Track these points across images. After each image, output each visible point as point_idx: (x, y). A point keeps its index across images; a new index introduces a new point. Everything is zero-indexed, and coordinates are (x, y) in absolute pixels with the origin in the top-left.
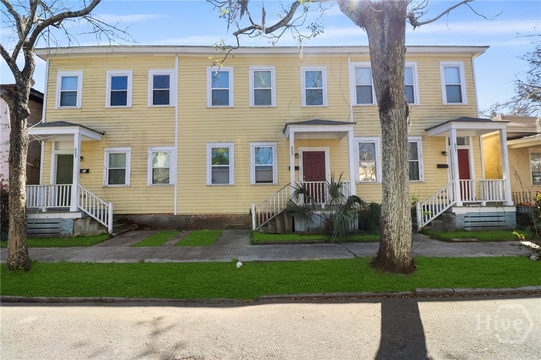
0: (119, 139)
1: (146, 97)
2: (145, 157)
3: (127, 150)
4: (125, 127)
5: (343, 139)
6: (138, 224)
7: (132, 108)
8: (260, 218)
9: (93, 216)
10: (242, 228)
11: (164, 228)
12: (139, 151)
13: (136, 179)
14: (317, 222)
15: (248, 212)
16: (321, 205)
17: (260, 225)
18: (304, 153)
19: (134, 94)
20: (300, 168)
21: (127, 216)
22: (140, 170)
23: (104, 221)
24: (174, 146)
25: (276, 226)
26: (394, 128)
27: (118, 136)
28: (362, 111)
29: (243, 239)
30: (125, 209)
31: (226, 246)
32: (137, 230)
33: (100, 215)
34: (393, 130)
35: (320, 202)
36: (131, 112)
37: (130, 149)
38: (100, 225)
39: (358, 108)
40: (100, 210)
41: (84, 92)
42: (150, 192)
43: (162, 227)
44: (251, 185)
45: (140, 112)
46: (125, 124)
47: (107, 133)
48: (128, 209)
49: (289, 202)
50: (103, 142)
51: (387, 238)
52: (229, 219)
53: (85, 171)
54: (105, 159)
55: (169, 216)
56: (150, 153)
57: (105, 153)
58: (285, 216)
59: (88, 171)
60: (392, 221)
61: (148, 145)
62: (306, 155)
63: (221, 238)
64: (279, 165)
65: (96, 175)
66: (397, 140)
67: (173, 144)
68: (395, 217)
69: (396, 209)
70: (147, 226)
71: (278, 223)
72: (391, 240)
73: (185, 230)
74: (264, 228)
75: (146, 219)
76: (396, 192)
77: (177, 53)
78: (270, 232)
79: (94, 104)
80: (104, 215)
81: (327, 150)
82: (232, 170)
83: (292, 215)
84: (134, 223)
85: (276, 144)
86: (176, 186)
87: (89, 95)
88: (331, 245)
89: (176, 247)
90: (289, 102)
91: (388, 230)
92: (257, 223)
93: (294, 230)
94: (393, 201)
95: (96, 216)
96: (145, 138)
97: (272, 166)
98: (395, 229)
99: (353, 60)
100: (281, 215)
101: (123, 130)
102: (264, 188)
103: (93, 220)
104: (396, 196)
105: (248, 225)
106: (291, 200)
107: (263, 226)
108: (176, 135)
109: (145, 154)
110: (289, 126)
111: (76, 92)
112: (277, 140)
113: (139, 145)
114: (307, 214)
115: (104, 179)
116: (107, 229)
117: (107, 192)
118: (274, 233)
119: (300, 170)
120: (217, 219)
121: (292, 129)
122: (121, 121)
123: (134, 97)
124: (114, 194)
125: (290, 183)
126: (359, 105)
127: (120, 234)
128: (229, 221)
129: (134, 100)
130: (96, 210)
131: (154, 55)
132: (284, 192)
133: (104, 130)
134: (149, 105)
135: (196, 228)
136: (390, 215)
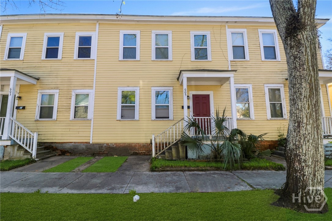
0: (50, 83)
1: (73, 52)
2: (69, 98)
3: (56, 92)
4: (55, 74)
5: (223, 85)
6: (60, 150)
7: (61, 60)
8: (159, 146)
9: (21, 144)
10: (144, 155)
11: (82, 154)
12: (65, 93)
13: (61, 115)
14: (207, 151)
15: (149, 141)
16: (209, 137)
17: (159, 152)
18: (193, 95)
19: (64, 50)
20: (190, 107)
21: (52, 144)
22: (65, 107)
23: (29, 148)
24: (93, 89)
25: (172, 154)
26: (306, 51)
27: (49, 81)
28: (237, 65)
29: (143, 165)
30: (51, 138)
31: (127, 173)
32: (60, 155)
33: (27, 143)
34: (304, 54)
35: (208, 134)
36: (60, 63)
37: (58, 91)
38: (26, 152)
39: (234, 62)
40: (27, 139)
41: (26, 48)
42: (71, 125)
43: (80, 154)
44: (152, 120)
45: (68, 63)
46: (55, 72)
47: (41, 79)
48: (54, 138)
49: (183, 134)
50: (37, 86)
51: (299, 173)
52: (134, 147)
53: (21, 108)
54: (38, 99)
55: (86, 144)
56: (73, 95)
57: (39, 94)
58: (180, 145)
59: (24, 108)
60: (306, 154)
61: (72, 88)
62: (195, 97)
63: (126, 164)
64: (174, 105)
65: (30, 111)
66: (310, 64)
67: (91, 88)
68: (310, 150)
69: (311, 141)
70: (68, 152)
71: (174, 151)
72: (304, 175)
73: (98, 155)
74: (162, 155)
75: (67, 146)
76: (311, 122)
77: (98, 20)
78: (167, 159)
79: (34, 57)
80: (30, 143)
81: (211, 93)
82: (137, 109)
83: (185, 144)
84: (58, 150)
85: (172, 88)
86: (92, 120)
87: (30, 50)
88: (222, 172)
89: (82, 174)
90: (182, 57)
91: (300, 164)
92: (156, 150)
93: (187, 157)
94: (307, 132)
95: (23, 143)
96: (69, 83)
97: (169, 106)
98: (310, 163)
99: (230, 27)
100: (176, 144)
101: (54, 76)
102: (162, 123)
103: (20, 147)
104: (310, 126)
105: (149, 152)
106: (184, 132)
107: (161, 154)
108: (95, 81)
109: (69, 95)
110: (183, 72)
111: (21, 48)
112: (173, 85)
113: (65, 88)
114: (198, 143)
115: (36, 115)
116: (32, 155)
117: (38, 125)
118: (170, 160)
119: (190, 109)
120: (125, 147)
121: (185, 75)
122: (52, 70)
123: (64, 52)
124: (43, 126)
125: (184, 118)
126: (235, 60)
127: (42, 159)
128: (135, 149)
129: (63, 54)
130: (24, 139)
131: (81, 22)
132: (179, 126)
133: (39, 77)
134: (75, 58)
135: (107, 155)
136: (304, 147)
